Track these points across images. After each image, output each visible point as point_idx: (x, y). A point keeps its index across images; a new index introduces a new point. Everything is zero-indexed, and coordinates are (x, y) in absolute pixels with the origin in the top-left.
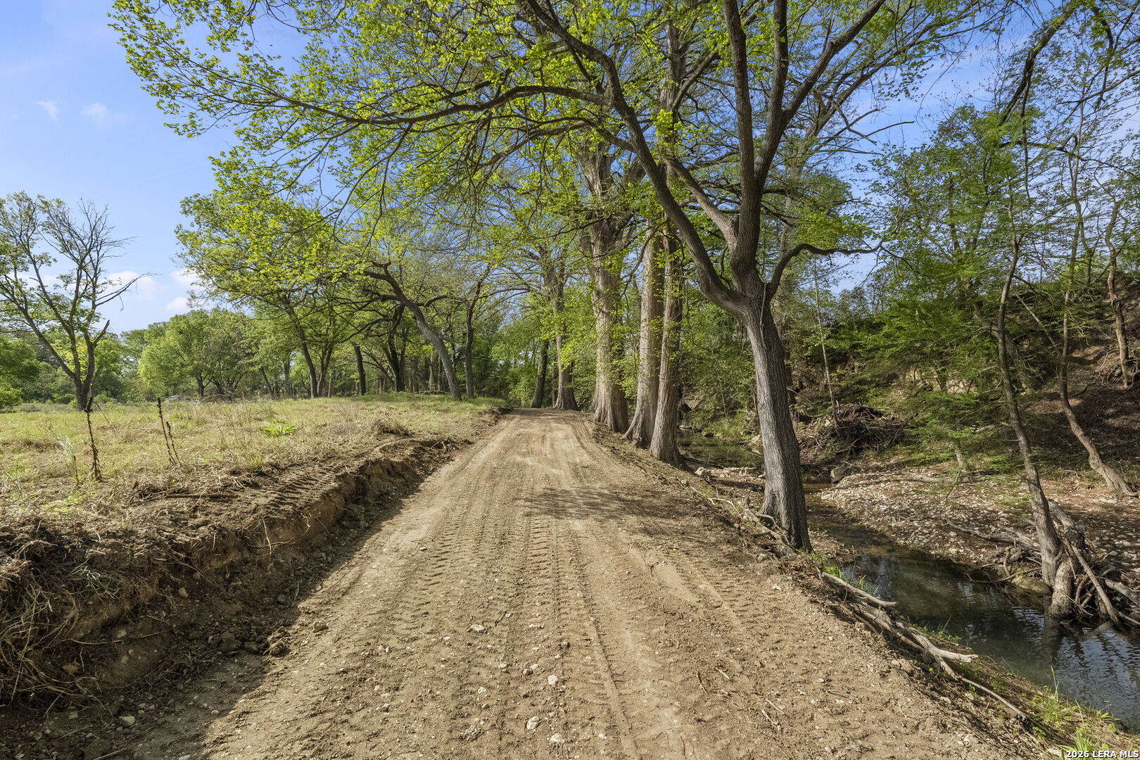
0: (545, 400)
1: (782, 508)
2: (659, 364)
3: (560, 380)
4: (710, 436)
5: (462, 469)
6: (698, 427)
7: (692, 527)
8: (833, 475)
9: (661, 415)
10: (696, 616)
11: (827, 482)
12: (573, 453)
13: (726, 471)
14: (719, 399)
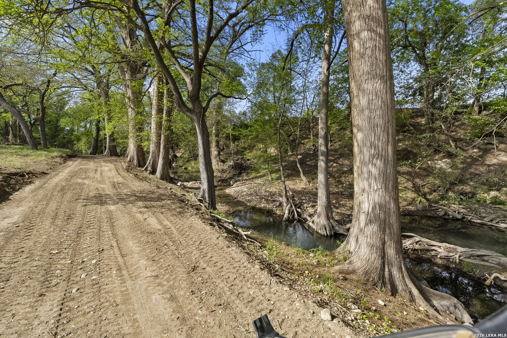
0: (98, 151)
1: (206, 195)
2: (160, 136)
3: (108, 140)
4: (186, 169)
5: (41, 187)
6: (181, 165)
7: (167, 204)
8: (231, 183)
9: (161, 159)
10: (160, 232)
11: (229, 185)
12: (113, 177)
13: (191, 183)
14: (190, 153)
